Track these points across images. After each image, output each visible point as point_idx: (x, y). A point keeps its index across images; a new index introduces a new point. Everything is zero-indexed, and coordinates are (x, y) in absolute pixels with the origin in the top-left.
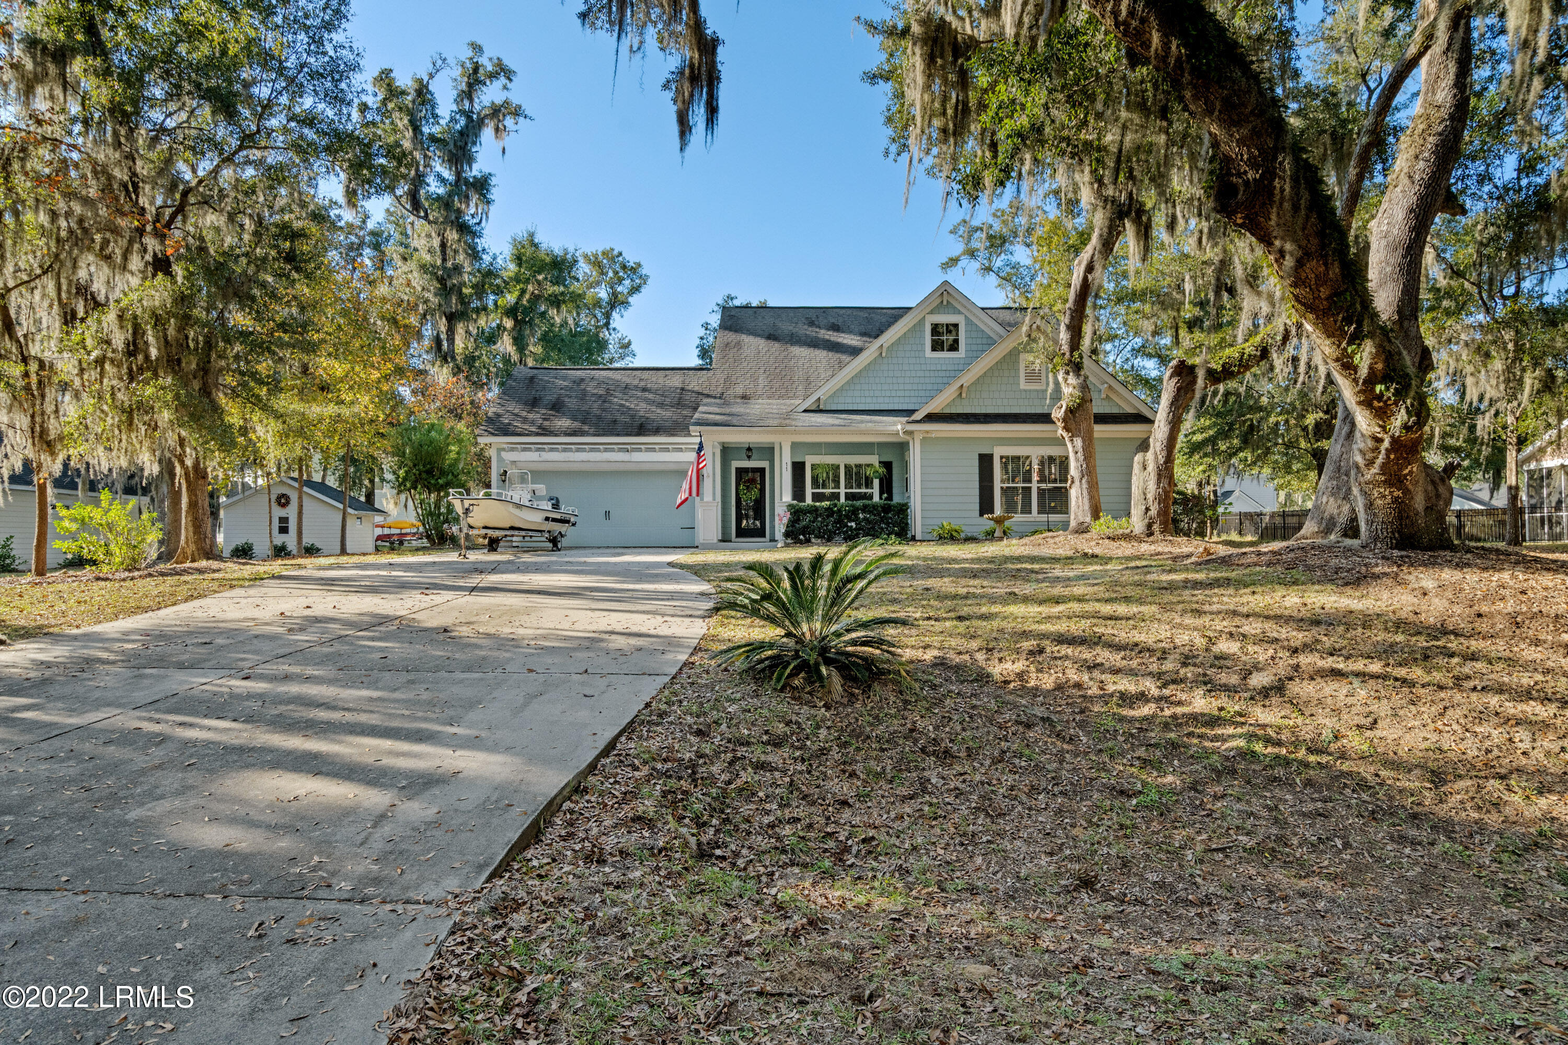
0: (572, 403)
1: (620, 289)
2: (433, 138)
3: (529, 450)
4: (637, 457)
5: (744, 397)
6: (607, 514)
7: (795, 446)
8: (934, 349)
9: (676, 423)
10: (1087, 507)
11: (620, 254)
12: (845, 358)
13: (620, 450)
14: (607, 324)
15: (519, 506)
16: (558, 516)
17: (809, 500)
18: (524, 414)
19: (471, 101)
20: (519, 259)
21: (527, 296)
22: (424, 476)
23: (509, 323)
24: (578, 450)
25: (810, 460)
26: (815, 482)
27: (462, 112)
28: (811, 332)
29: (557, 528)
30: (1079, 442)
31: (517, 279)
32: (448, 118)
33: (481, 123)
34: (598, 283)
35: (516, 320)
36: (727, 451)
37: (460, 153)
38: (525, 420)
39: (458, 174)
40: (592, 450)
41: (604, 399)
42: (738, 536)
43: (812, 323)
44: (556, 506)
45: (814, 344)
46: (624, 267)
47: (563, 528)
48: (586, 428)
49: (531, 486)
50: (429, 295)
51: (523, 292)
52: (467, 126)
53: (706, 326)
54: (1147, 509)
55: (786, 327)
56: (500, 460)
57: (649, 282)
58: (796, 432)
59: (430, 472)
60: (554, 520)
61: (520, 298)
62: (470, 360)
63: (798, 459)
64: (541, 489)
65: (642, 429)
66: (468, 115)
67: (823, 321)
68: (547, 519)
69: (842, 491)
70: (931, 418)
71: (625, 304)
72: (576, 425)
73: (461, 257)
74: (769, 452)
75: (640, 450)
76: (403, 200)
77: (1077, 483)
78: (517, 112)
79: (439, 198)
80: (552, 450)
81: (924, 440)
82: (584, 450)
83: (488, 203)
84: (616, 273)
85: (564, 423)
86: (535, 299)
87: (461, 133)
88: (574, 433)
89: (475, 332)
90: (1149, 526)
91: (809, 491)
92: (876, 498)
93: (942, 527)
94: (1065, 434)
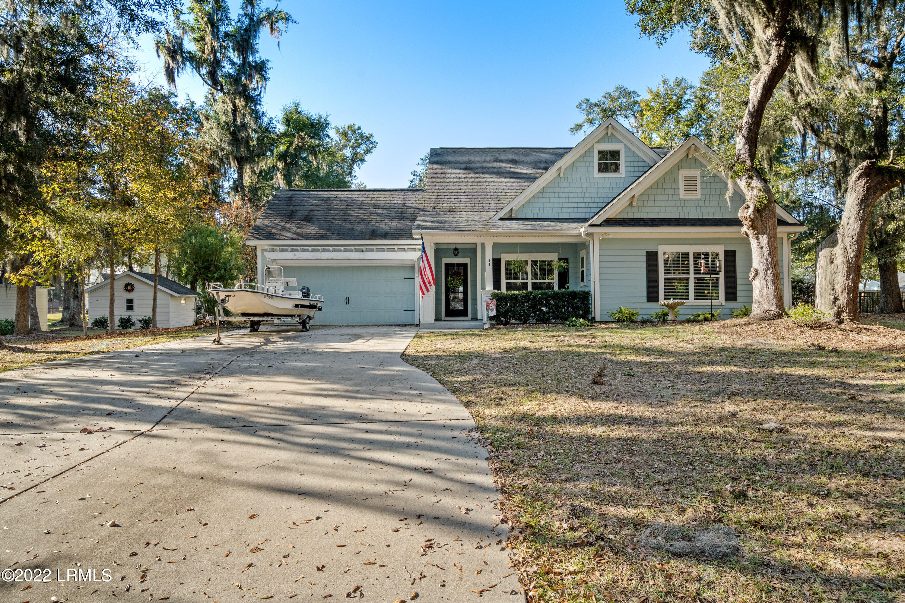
0: (319, 216)
1: (359, 150)
2: (227, 35)
3: (286, 250)
4: (370, 255)
5: (451, 210)
6: (347, 300)
7: (496, 246)
8: (600, 170)
9: (400, 230)
10: (772, 297)
11: (359, 128)
12: (525, 183)
13: (357, 250)
14: (350, 173)
15: (271, 296)
16: (307, 303)
17: (504, 290)
18: (283, 224)
19: (253, 7)
20: (287, 121)
21: (294, 147)
22: (203, 271)
23: (281, 165)
24: (324, 250)
25: (505, 258)
26: (508, 276)
27: (246, 15)
28: (497, 165)
29: (306, 312)
30: (764, 239)
31: (286, 134)
32: (237, 20)
33: (260, 22)
34: (345, 146)
35: (285, 162)
36: (440, 251)
37: (245, 44)
38: (284, 228)
39: (244, 59)
40: (335, 250)
41: (345, 213)
42: (447, 315)
43: (496, 159)
44: (306, 295)
45: (499, 173)
46: (362, 136)
47: (311, 312)
48: (329, 234)
49: (284, 279)
50: (225, 145)
51: (291, 143)
52: (250, 25)
53: (414, 173)
54: (836, 299)
55: (478, 162)
56: (264, 258)
57: (378, 146)
58: (497, 235)
59: (207, 268)
60: (303, 306)
61: (288, 147)
62: (254, 190)
63: (497, 257)
64: (293, 281)
65: (374, 234)
66: (251, 17)
67: (504, 158)
68: (297, 306)
69: (530, 281)
70: (608, 222)
71: (362, 160)
72: (323, 232)
73: (248, 119)
74: (471, 251)
75: (372, 250)
76: (206, 77)
77: (762, 275)
78: (287, 19)
79: (230, 76)
80: (304, 250)
81: (602, 241)
82: (328, 250)
83: (266, 80)
84: (357, 140)
85: (311, 230)
86: (299, 149)
87: (246, 30)
88: (321, 237)
89: (258, 171)
90: (838, 314)
91: (504, 281)
92: (556, 288)
93: (621, 312)
94: (750, 232)
